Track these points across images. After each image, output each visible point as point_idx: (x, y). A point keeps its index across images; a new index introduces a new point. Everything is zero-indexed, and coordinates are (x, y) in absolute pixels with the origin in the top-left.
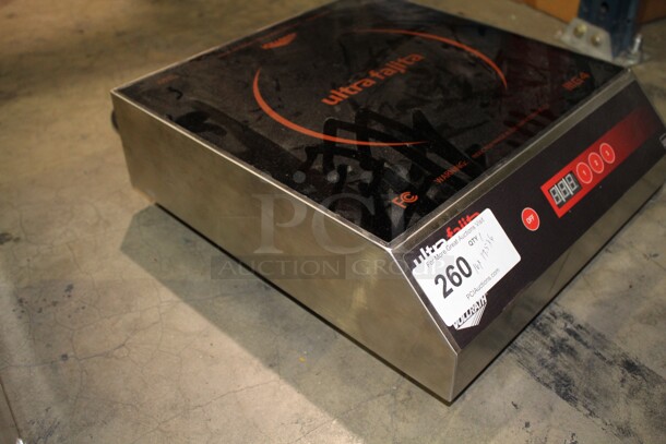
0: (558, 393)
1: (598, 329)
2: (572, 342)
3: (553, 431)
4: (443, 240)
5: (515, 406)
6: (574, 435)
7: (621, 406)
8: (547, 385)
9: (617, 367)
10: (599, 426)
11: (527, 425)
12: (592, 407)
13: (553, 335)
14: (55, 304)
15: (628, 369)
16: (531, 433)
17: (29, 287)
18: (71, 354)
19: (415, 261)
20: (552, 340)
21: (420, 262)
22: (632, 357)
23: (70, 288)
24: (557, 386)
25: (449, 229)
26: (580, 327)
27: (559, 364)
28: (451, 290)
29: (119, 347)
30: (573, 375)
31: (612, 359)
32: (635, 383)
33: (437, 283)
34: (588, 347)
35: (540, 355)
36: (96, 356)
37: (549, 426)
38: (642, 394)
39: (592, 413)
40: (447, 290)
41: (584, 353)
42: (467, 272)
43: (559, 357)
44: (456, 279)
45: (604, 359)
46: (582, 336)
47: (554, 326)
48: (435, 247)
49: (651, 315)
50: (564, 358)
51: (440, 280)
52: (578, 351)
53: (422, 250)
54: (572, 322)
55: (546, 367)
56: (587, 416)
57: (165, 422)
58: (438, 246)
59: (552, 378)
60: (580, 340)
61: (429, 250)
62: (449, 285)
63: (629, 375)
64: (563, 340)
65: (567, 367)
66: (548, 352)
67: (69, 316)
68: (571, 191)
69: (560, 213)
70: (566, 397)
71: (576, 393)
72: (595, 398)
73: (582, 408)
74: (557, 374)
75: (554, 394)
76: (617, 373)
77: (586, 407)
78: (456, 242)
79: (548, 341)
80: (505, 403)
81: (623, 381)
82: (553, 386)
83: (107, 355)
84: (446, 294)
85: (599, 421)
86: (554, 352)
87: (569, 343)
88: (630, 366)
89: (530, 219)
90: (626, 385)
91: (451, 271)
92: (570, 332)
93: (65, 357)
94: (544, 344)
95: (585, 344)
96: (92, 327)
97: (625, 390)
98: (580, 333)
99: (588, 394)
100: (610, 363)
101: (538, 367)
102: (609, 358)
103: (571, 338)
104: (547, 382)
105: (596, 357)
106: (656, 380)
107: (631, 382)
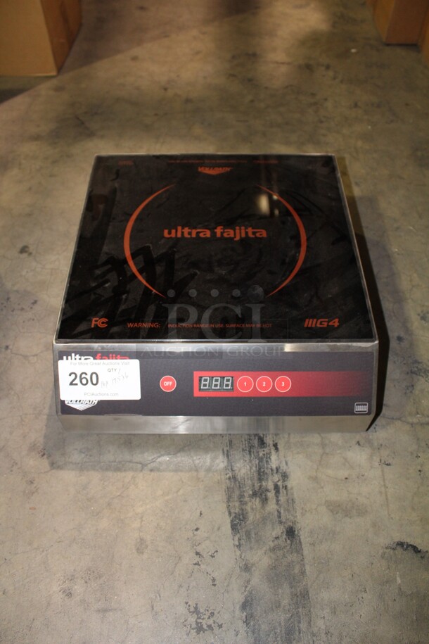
0: (232, 521)
1: (295, 496)
2: (271, 495)
3: (208, 542)
4: (91, 358)
5: (201, 514)
6: (217, 551)
7: (260, 552)
8: (230, 513)
9: (282, 527)
10: (236, 555)
11: (197, 529)
12: (243, 542)
13: (264, 484)
14: (22, 309)
15: (287, 532)
16: (194, 535)
17: (17, 291)
18: (11, 347)
19: (65, 357)
20: (261, 486)
21: (67, 359)
22: (297, 527)
23: (35, 302)
24: (235, 517)
25: (100, 355)
26: (286, 487)
27: (250, 504)
28: (77, 384)
29: (34, 356)
30: (251, 517)
31: (284, 521)
32: (283, 544)
33: (70, 375)
34: (277, 504)
35: (244, 491)
36: (21, 355)
37: (208, 538)
38: (279, 553)
39: (239, 546)
40: (74, 382)
41: (272, 506)
42: (95, 382)
43: (253, 500)
44: (84, 381)
45: (280, 517)
46: (281, 494)
47: (270, 477)
48: (83, 358)
49: (339, 506)
50: (257, 502)
51: (73, 376)
52: (269, 502)
53: (73, 355)
54: (284, 481)
55: (241, 501)
56: (234, 545)
57: (26, 414)
58: (86, 359)
59: (237, 510)
60: (277, 497)
61: (78, 356)
62: (77, 381)
63: (284, 536)
64: (267, 490)
65: (252, 509)
66: (251, 493)
67: (24, 322)
69: (197, 394)
70: (234, 527)
71: (242, 529)
72: (249, 538)
73: (236, 538)
74: (242, 510)
75: (229, 521)
76: (279, 530)
77: (239, 540)
78: (99, 364)
79: (257, 486)
80: (196, 509)
81: (277, 538)
82: (233, 515)
83: (26, 357)
84: (71, 384)
85: (238, 553)
86: (255, 494)
87: (269, 494)
88: (291, 533)
89: (168, 384)
90: (276, 542)
91: (84, 376)
92: (276, 487)
93: (7, 347)
94: (254, 486)
95: (278, 501)
96: (30, 335)
97: (272, 544)
98: (282, 491)
99: (248, 534)
100: (281, 522)
101: (236, 498)
102: (283, 519)
103: (273, 492)
104: (232, 511)
105: (276, 513)
106: (299, 550)
107: (281, 542)
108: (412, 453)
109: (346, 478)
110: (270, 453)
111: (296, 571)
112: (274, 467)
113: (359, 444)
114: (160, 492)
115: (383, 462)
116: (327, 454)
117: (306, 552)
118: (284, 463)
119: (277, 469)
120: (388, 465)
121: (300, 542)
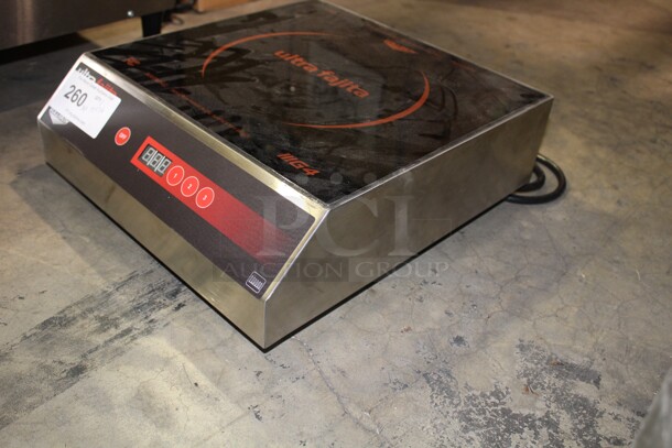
0: (53, 318)
1: (129, 352)
4: (95, 80)
5: (43, 292)
7: (31, 358)
8: (62, 312)
9: (79, 360)
10: (12, 340)
11: (22, 298)
12: (33, 339)
13: (123, 319)
15: (76, 367)
16: (13, 299)
19: (80, 69)
20: (117, 319)
21: (81, 72)
22: (90, 372)
24: (60, 318)
26: (134, 338)
27: (86, 321)
28: (68, 98)
31: (88, 357)
32: (56, 371)
33: (71, 87)
34: (106, 342)
35: (98, 309)
37: (18, 310)
38: (42, 374)
39: (25, 337)
41: (99, 339)
42: (80, 103)
43: (94, 321)
44: (75, 98)
45: (90, 352)
46: (122, 339)
47: (135, 320)
48: (90, 76)
50: (94, 325)
52: (102, 335)
53: (87, 69)
54: (141, 333)
55: (84, 313)
56: (24, 333)
58: (91, 79)
59: (70, 315)
60: (115, 338)
61: (88, 73)
62: (70, 96)
63: (68, 368)
64: (116, 326)
65: (82, 326)
66: (102, 315)
68: (157, 169)
69: (134, 161)
70: (46, 323)
71: (50, 329)
72: (42, 341)
73: (35, 331)
74: (74, 319)
75: (52, 315)
76: (73, 360)
77: (35, 334)
79: (116, 315)
80: (46, 286)
81: (61, 363)
82: (62, 315)
84: (66, 96)
85: (17, 341)
86: (102, 319)
87: (113, 329)
88: (77, 371)
89: (123, 136)
90: (55, 364)
91: (78, 93)
92: (128, 331)
94: (113, 313)
95: (111, 340)
97: (49, 362)
98: (127, 338)
99: (48, 337)
100: (84, 356)
101: (84, 308)
102: (90, 356)
103: (119, 331)
104: (66, 312)
105: (93, 347)
106: (59, 388)
107: (58, 369)
108: (301, 434)
109: (196, 384)
110: (165, 306)
111: (29, 400)
112: (152, 317)
113: (257, 375)
114: (44, 254)
115: (256, 410)
116: (214, 352)
117: (61, 396)
118: (165, 322)
119: (151, 321)
120: (257, 417)
121: (71, 385)
